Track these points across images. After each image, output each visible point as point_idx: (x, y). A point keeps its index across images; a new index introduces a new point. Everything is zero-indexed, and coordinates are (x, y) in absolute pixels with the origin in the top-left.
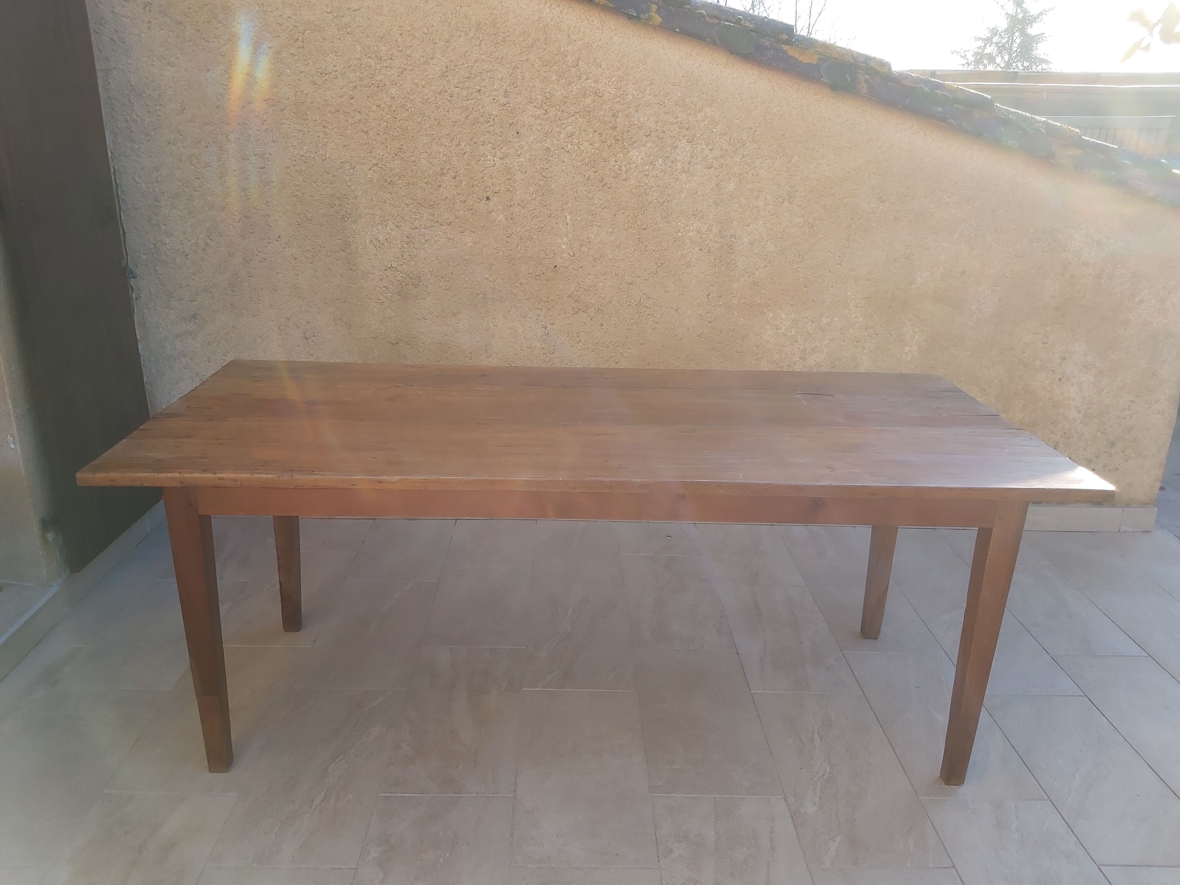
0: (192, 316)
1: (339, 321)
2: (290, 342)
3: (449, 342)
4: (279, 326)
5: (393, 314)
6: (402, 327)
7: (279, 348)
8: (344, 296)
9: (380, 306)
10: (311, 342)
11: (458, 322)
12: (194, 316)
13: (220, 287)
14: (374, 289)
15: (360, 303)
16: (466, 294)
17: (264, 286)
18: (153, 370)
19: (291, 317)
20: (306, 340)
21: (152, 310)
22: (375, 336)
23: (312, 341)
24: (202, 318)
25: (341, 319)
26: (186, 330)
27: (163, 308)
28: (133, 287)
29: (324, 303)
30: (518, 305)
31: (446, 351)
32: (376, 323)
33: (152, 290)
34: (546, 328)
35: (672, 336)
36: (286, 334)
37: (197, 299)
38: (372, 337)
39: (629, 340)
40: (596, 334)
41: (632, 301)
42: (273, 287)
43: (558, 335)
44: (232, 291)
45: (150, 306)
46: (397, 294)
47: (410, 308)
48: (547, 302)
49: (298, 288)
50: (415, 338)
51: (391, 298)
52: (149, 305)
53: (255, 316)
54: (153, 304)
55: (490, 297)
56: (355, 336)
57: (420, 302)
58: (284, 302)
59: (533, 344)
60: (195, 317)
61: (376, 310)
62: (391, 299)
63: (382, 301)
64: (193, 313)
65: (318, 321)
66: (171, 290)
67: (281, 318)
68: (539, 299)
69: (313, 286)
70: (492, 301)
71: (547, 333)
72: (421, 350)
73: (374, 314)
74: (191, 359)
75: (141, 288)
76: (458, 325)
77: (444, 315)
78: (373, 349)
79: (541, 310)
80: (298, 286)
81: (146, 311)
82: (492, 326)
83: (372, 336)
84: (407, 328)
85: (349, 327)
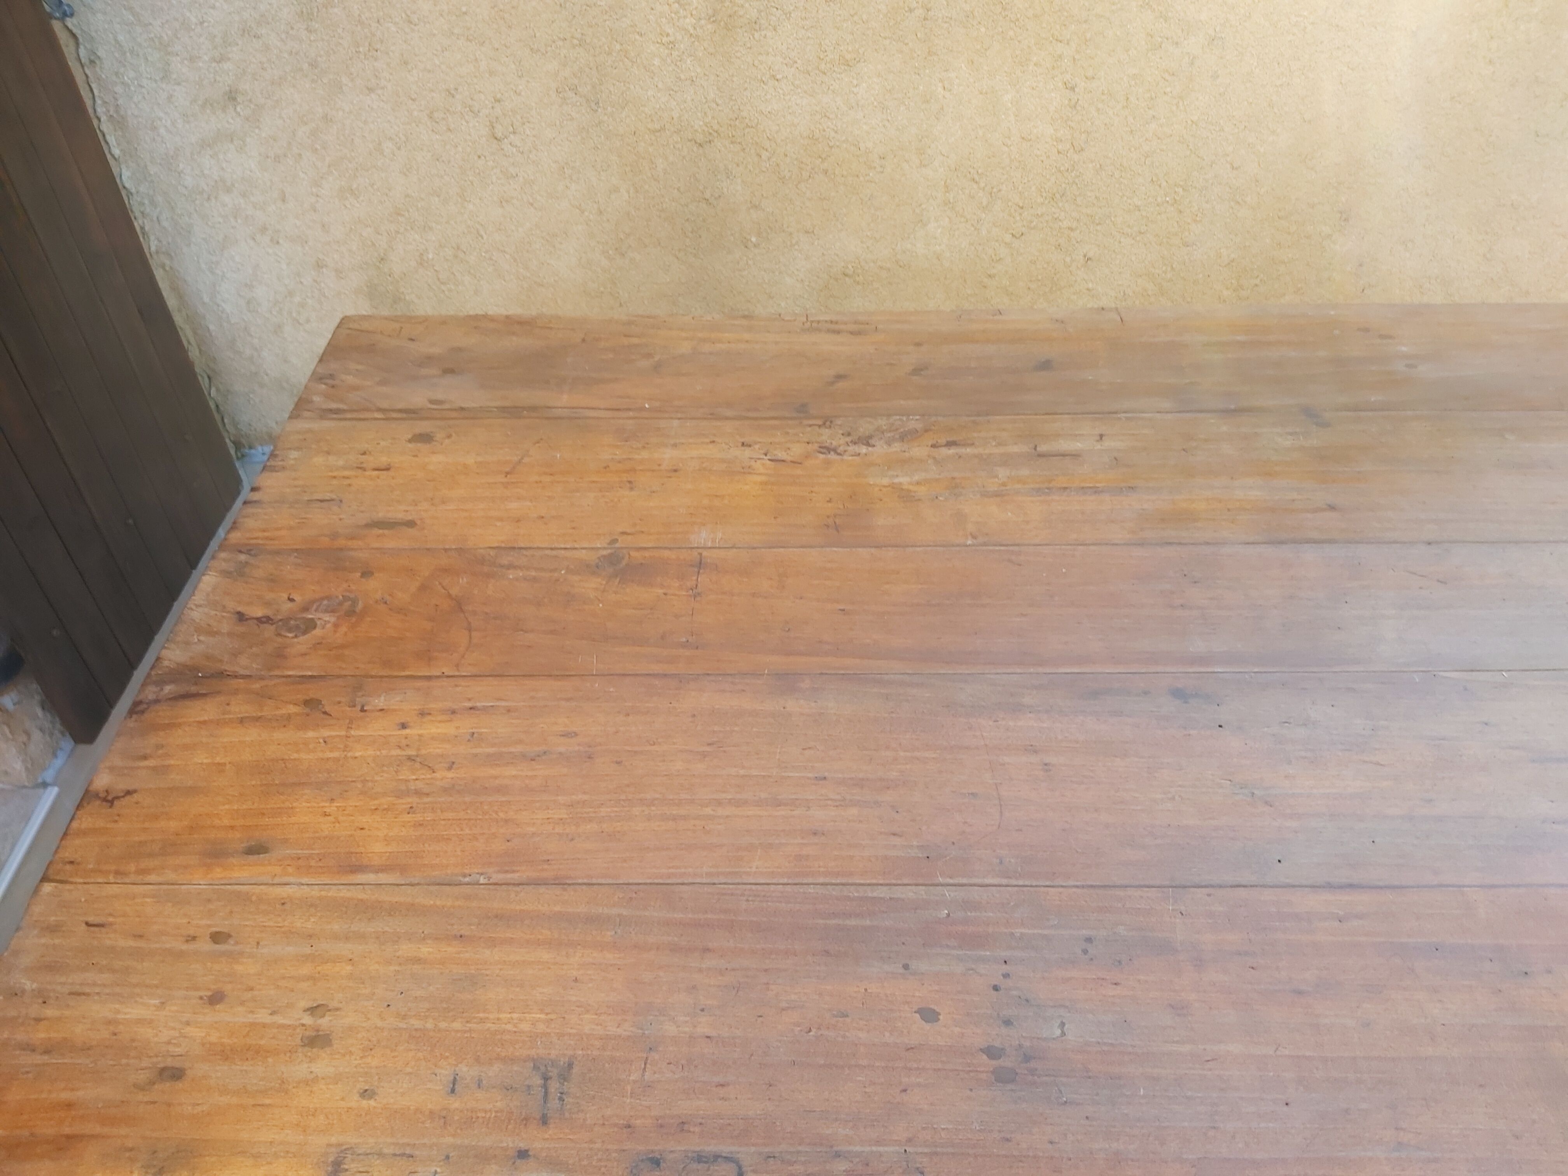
0: (226, 97)
1: (571, 94)
2: (460, 149)
3: (833, 134)
4: (432, 113)
5: (699, 70)
6: (720, 102)
7: (437, 163)
8: (579, 30)
9: (666, 51)
10: (509, 146)
11: (855, 82)
12: (232, 96)
13: (278, 23)
14: (652, 9)
15: (618, 47)
16: (879, 11)
17: (381, 14)
18: (165, 224)
19: (456, 89)
20: (496, 141)
21: (132, 88)
22: (657, 127)
23: (511, 144)
24: (250, 101)
25: (574, 90)
26: (219, 130)
27: (156, 81)
28: (75, 31)
29: (532, 49)
30: (1011, 33)
31: (824, 156)
32: (659, 95)
33: (121, 38)
34: (1073, 89)
35: (1386, 101)
36: (450, 130)
37: (230, 56)
38: (649, 129)
39: (1276, 110)
40: (1197, 99)
41: (1305, 14)
42: (404, 15)
43: (1100, 106)
44: (309, 30)
45: (126, 78)
46: (709, 19)
47: (739, 54)
48: (1085, 22)
49: (465, 13)
50: (752, 127)
51: (695, 28)
52: (123, 77)
53: (371, 90)
54: (132, 74)
55: (940, 15)
56: (611, 127)
57: (765, 37)
58: (435, 52)
59: (1035, 131)
60: (234, 99)
61: (657, 62)
62: (692, 31)
63: (672, 39)
64: (227, 88)
65: (520, 94)
66: (166, 38)
67: (433, 91)
68: (1065, 14)
69: (502, 7)
70: (946, 25)
71: (1073, 102)
72: (765, 155)
73: (653, 72)
74: (244, 195)
75: (93, 34)
76: (855, 90)
77: (823, 66)
78: (653, 158)
79: (1068, 44)
80: (464, 9)
81: (119, 89)
82: (940, 89)
83: (650, 126)
84: (731, 103)
85: (595, 107)
